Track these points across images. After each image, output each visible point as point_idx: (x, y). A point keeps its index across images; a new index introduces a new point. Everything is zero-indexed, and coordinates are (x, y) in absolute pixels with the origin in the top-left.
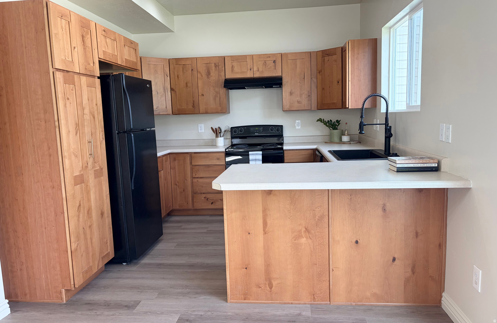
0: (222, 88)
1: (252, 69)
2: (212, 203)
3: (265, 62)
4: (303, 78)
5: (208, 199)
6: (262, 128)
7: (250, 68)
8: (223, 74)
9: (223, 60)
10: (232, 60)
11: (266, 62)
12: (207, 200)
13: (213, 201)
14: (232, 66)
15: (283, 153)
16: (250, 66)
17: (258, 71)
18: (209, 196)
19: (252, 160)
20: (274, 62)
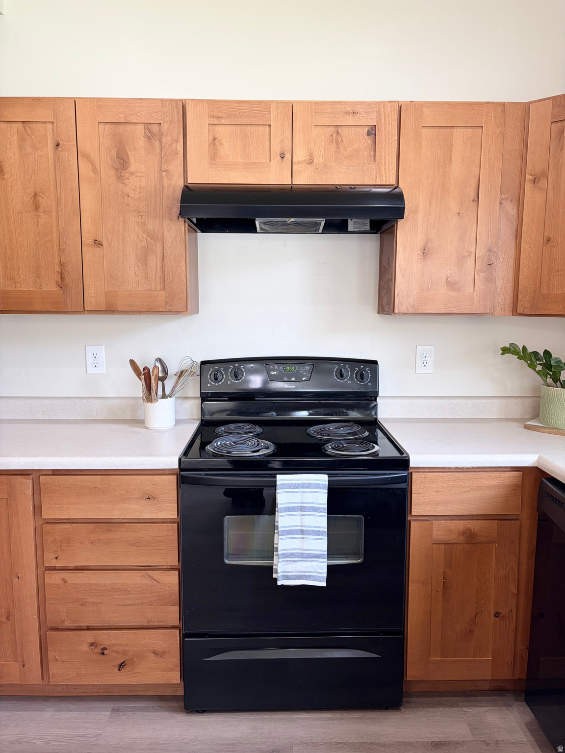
0: (171, 220)
1: (288, 156)
2: (121, 666)
3: (338, 133)
4: (473, 201)
5: (105, 649)
6: (308, 368)
7: (278, 152)
8: (176, 166)
9: (178, 112)
10: (213, 117)
11: (340, 130)
12: (103, 654)
13: (127, 658)
14: (211, 138)
15: (408, 480)
16: (281, 142)
17: (309, 164)
18: (106, 638)
19: (288, 509)
20: (372, 132)
